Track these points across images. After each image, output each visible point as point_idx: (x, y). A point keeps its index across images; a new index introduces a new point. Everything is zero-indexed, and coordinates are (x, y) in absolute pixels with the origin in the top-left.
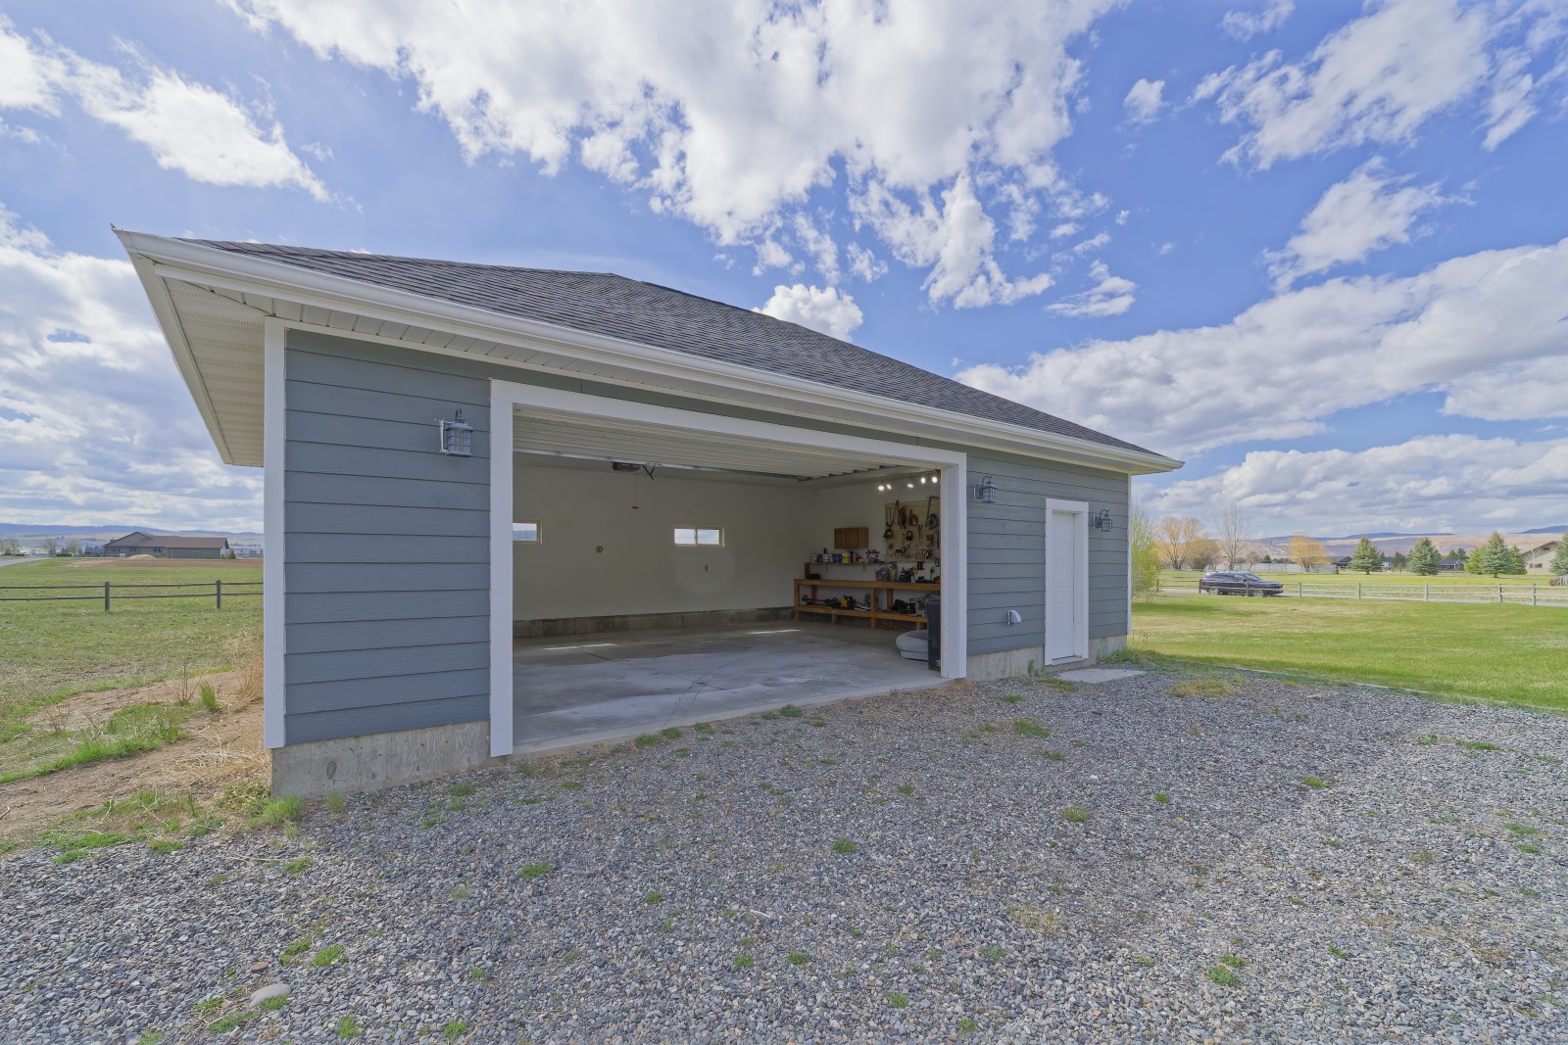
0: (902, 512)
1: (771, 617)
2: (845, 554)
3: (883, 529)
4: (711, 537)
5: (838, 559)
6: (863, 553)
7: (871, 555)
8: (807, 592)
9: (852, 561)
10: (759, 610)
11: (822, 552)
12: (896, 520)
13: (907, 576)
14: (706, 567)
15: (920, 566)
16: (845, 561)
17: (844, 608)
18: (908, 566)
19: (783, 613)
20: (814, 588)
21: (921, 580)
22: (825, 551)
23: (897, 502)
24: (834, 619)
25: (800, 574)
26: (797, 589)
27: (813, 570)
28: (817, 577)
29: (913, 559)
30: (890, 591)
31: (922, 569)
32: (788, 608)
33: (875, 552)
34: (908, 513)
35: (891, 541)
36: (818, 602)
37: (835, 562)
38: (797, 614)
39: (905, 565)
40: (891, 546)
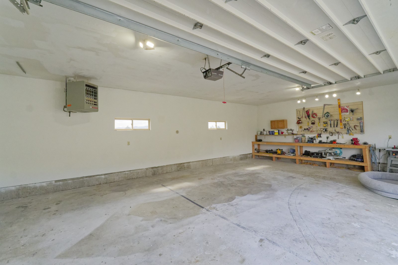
0: (307, 112)
1: (244, 157)
2: (276, 131)
3: (296, 120)
4: (222, 125)
5: (272, 133)
6: (284, 131)
7: (289, 131)
8: (256, 147)
9: (279, 134)
10: (240, 155)
11: (262, 130)
12: (304, 116)
13: (311, 140)
14: (221, 139)
15: (319, 136)
16: (277, 134)
17: (279, 154)
18: (311, 136)
19: (248, 156)
20: (259, 145)
21: (320, 142)
22: (264, 130)
23: (304, 108)
24: (274, 159)
25: (254, 140)
26: (253, 146)
27: (258, 138)
28: (260, 141)
29: (315, 133)
30: (301, 147)
31: (320, 137)
32: (250, 154)
33: (291, 130)
34: (310, 113)
35: (300, 125)
36: (261, 151)
37: (270, 134)
38: (254, 156)
39: (308, 135)
40: (301, 127)
